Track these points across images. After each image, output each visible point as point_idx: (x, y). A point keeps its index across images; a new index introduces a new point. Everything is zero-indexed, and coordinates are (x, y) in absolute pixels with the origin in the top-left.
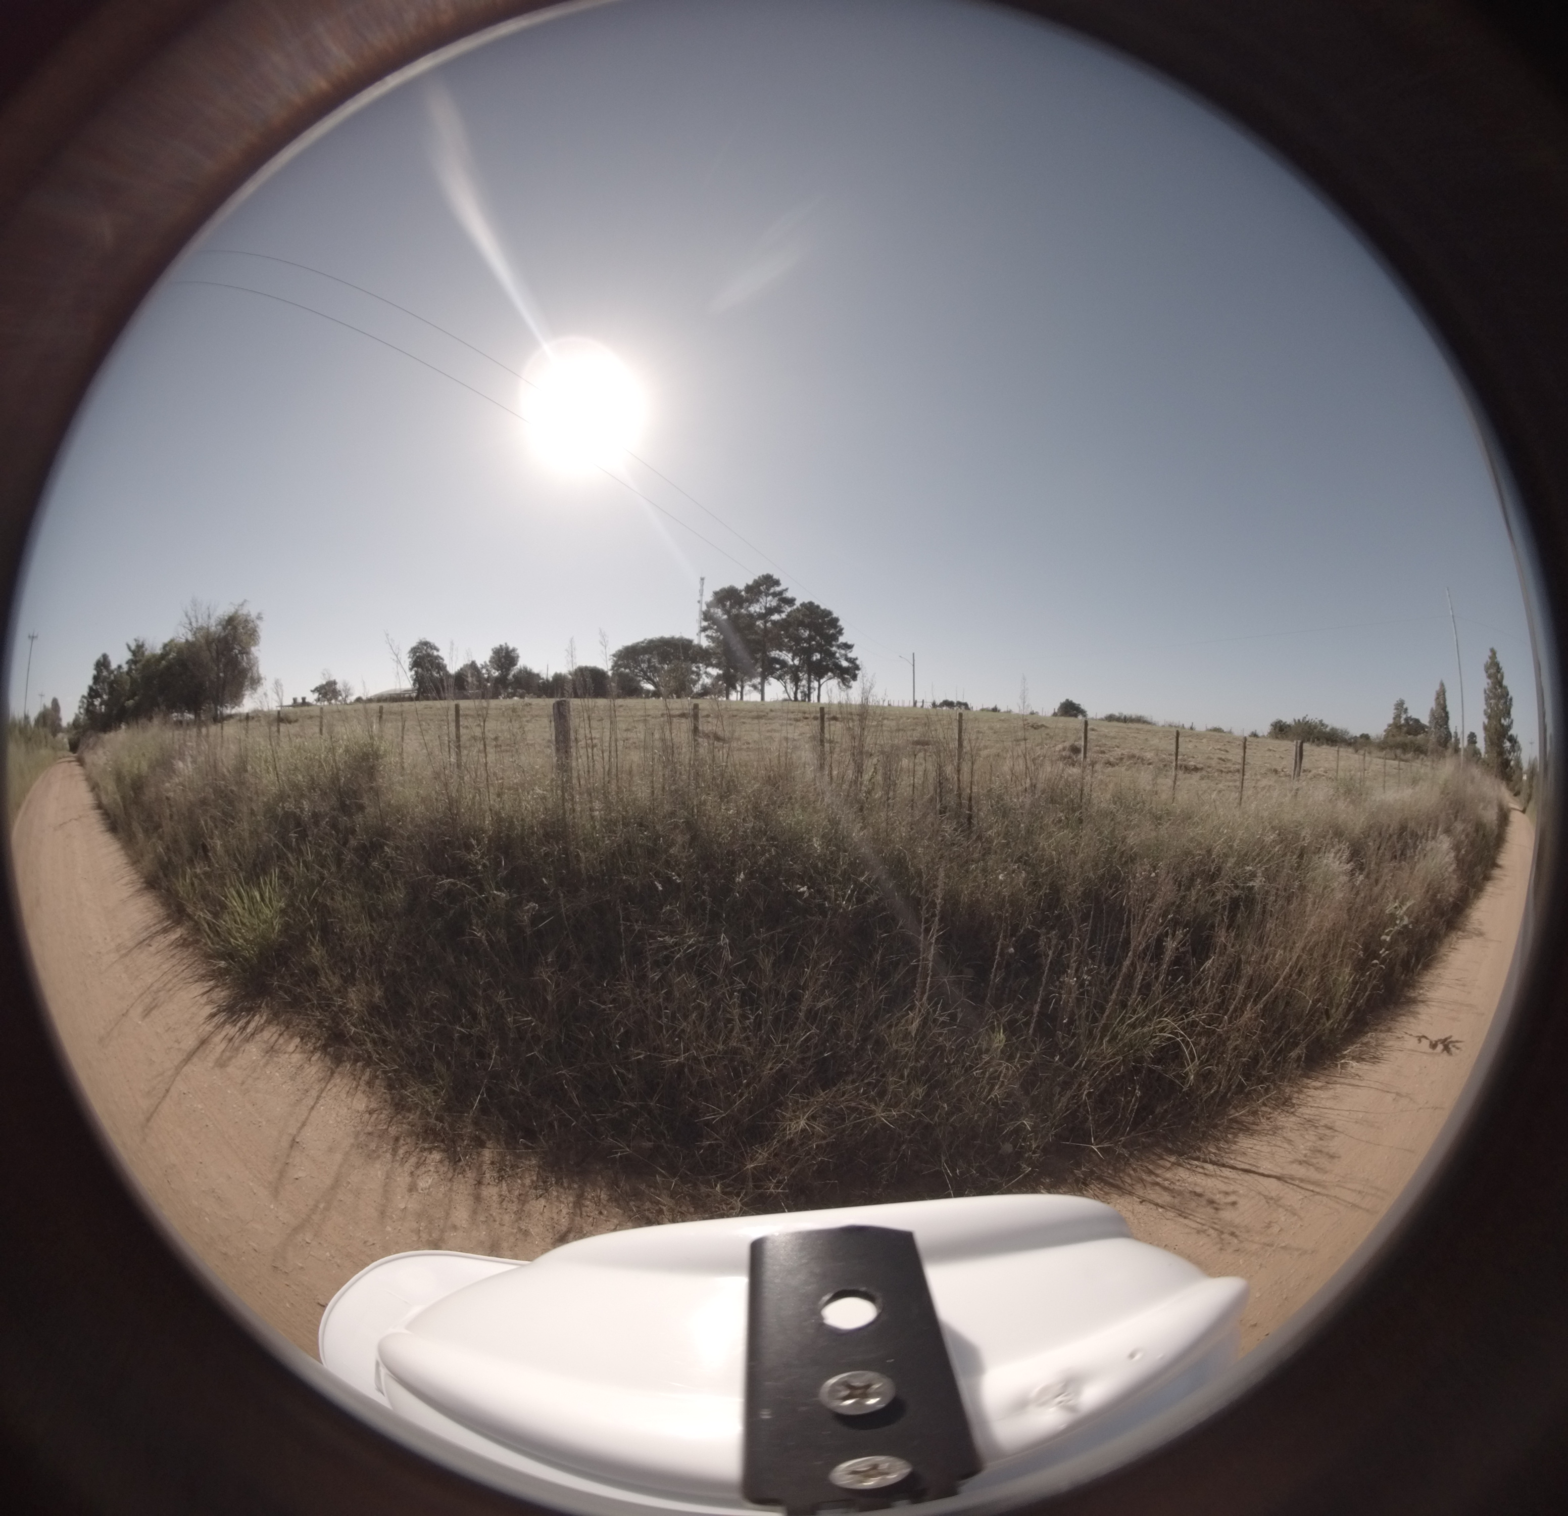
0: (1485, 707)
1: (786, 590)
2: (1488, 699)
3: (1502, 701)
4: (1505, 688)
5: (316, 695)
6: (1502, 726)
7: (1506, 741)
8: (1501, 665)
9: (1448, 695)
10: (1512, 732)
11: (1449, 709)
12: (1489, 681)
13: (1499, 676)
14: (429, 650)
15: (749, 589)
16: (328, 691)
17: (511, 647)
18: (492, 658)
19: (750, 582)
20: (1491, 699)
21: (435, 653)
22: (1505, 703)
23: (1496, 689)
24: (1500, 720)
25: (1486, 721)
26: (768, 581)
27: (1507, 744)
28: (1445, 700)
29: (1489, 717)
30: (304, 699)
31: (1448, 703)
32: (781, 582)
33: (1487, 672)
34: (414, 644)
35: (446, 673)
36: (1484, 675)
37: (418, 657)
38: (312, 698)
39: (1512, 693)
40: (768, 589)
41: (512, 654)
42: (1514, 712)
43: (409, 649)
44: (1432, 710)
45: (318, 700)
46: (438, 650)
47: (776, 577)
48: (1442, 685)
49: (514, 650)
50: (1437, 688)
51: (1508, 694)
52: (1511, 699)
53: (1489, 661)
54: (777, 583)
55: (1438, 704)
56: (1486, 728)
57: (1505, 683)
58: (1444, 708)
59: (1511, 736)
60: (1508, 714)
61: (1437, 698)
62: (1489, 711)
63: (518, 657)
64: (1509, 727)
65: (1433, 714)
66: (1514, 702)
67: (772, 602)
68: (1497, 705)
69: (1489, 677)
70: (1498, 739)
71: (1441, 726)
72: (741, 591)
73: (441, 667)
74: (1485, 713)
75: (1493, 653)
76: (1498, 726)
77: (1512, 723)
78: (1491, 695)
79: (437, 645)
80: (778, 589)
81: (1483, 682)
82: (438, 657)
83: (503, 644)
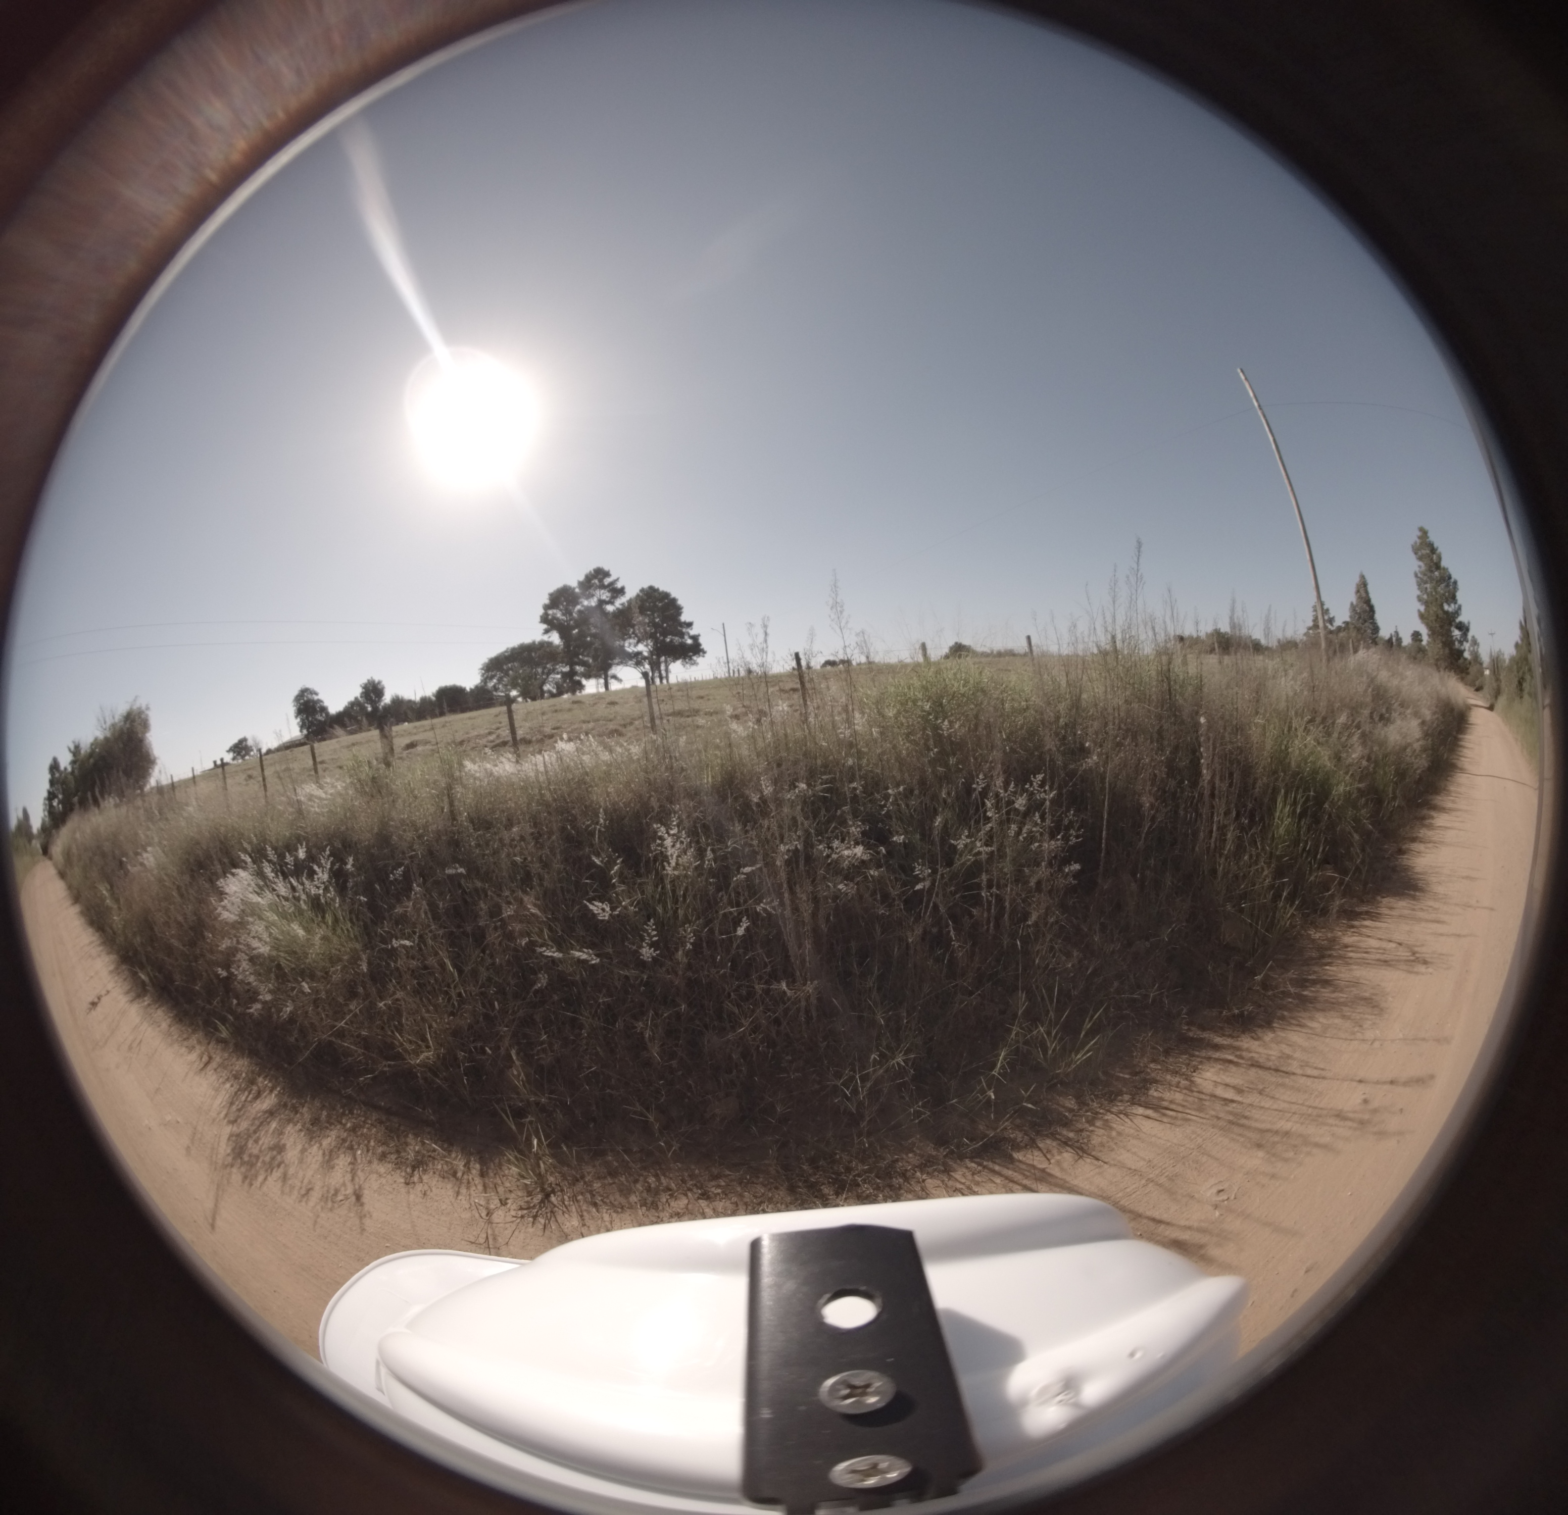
0: (1418, 593)
1: (617, 579)
2: (1420, 583)
3: (1443, 586)
4: (1445, 569)
5: (231, 755)
6: (1447, 613)
7: (1453, 629)
8: (1435, 546)
9: (1370, 588)
10: (1462, 618)
11: (1374, 601)
12: (1421, 563)
13: (1435, 557)
14: (310, 696)
15: (581, 584)
16: (240, 748)
17: (377, 681)
18: (362, 693)
19: (582, 578)
20: (1426, 583)
21: (316, 698)
22: (1448, 586)
23: (1432, 572)
24: (1442, 606)
25: (1422, 608)
26: (600, 574)
27: (1456, 633)
28: (1367, 592)
29: (1426, 604)
30: (222, 760)
31: (1371, 596)
32: (611, 573)
33: (1416, 554)
34: (295, 692)
35: (327, 714)
36: (1413, 557)
37: (301, 704)
38: (228, 758)
39: (1454, 576)
40: (601, 581)
41: (380, 687)
42: (1459, 595)
43: (292, 697)
44: (1352, 604)
45: (234, 759)
46: (316, 694)
47: (606, 568)
48: (1362, 577)
49: (379, 682)
50: (1357, 579)
51: (1450, 577)
52: (1455, 583)
53: (1418, 541)
54: (607, 574)
55: (1360, 598)
56: (1422, 616)
57: (1443, 564)
58: (1368, 602)
59: (1460, 623)
60: (1453, 598)
61: (1358, 591)
62: (1425, 597)
63: (383, 688)
64: (1457, 613)
65: (1353, 607)
66: (1460, 585)
67: (605, 595)
68: (1435, 589)
69: (1420, 559)
70: (1441, 627)
71: (1365, 621)
72: (574, 589)
73: (324, 709)
74: (1420, 599)
75: (1424, 533)
76: (1440, 612)
77: (1460, 608)
78: (1425, 578)
79: (316, 689)
80: (607, 581)
81: (1414, 565)
82: (319, 701)
83: (369, 678)
